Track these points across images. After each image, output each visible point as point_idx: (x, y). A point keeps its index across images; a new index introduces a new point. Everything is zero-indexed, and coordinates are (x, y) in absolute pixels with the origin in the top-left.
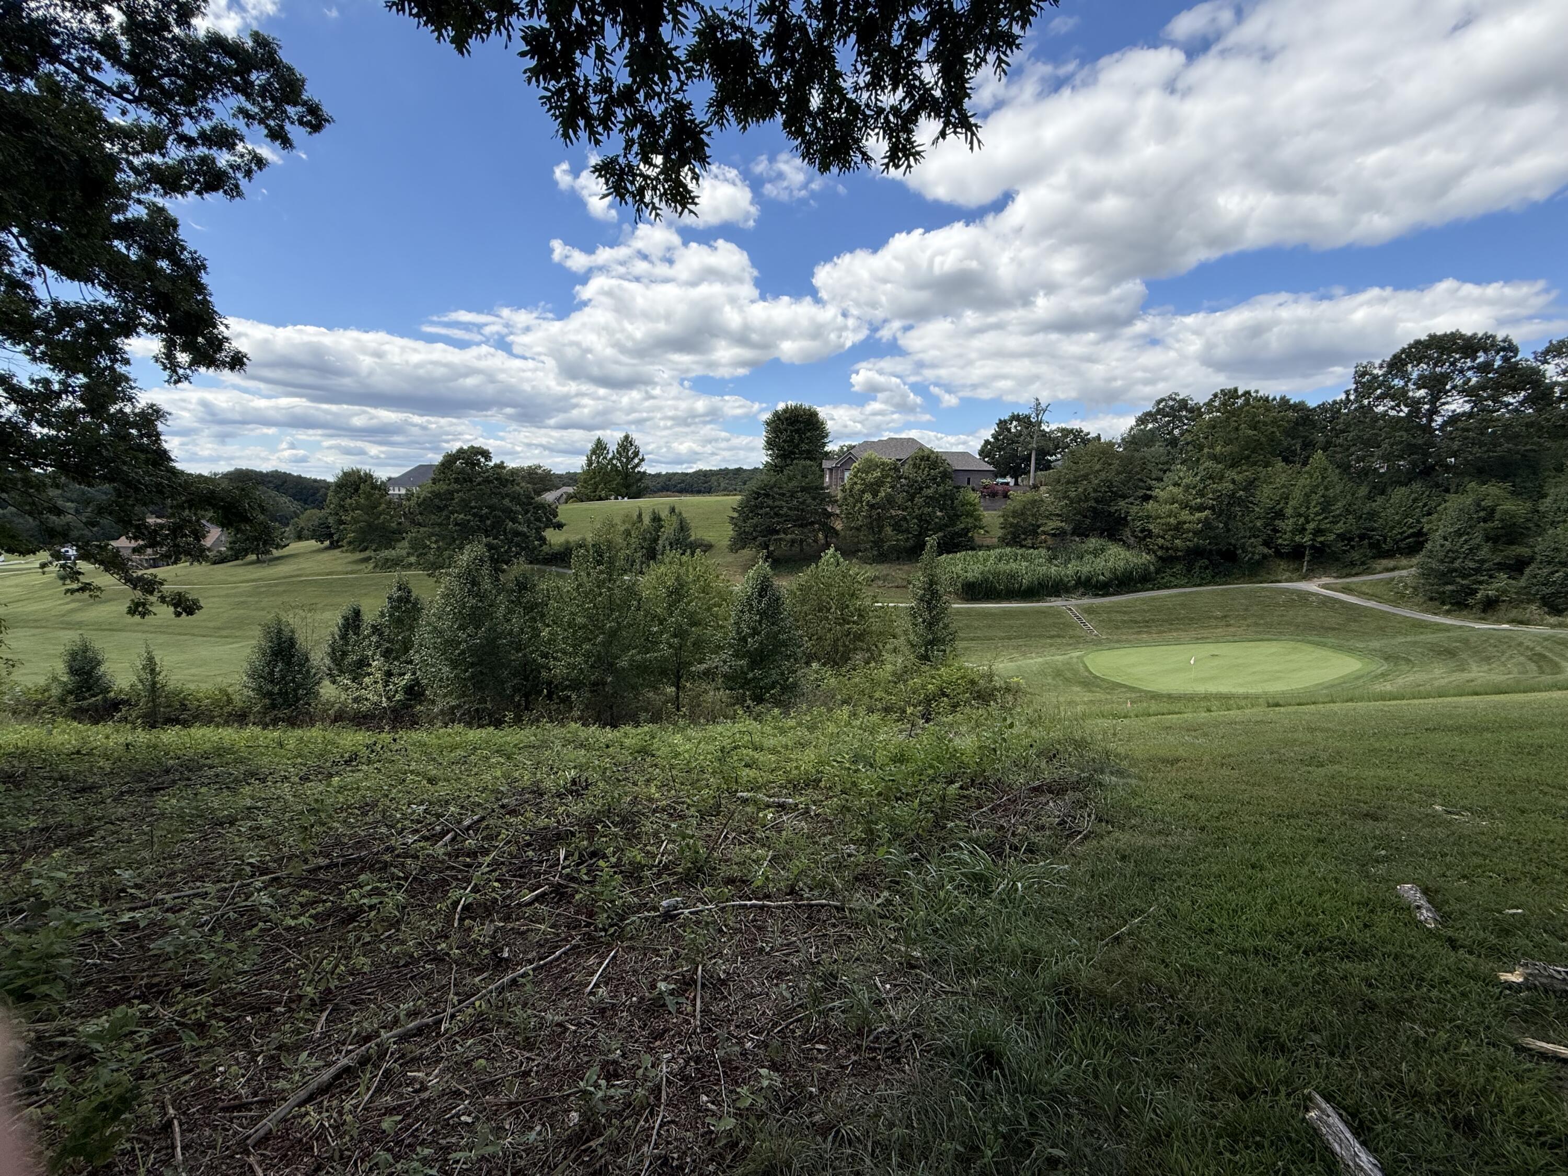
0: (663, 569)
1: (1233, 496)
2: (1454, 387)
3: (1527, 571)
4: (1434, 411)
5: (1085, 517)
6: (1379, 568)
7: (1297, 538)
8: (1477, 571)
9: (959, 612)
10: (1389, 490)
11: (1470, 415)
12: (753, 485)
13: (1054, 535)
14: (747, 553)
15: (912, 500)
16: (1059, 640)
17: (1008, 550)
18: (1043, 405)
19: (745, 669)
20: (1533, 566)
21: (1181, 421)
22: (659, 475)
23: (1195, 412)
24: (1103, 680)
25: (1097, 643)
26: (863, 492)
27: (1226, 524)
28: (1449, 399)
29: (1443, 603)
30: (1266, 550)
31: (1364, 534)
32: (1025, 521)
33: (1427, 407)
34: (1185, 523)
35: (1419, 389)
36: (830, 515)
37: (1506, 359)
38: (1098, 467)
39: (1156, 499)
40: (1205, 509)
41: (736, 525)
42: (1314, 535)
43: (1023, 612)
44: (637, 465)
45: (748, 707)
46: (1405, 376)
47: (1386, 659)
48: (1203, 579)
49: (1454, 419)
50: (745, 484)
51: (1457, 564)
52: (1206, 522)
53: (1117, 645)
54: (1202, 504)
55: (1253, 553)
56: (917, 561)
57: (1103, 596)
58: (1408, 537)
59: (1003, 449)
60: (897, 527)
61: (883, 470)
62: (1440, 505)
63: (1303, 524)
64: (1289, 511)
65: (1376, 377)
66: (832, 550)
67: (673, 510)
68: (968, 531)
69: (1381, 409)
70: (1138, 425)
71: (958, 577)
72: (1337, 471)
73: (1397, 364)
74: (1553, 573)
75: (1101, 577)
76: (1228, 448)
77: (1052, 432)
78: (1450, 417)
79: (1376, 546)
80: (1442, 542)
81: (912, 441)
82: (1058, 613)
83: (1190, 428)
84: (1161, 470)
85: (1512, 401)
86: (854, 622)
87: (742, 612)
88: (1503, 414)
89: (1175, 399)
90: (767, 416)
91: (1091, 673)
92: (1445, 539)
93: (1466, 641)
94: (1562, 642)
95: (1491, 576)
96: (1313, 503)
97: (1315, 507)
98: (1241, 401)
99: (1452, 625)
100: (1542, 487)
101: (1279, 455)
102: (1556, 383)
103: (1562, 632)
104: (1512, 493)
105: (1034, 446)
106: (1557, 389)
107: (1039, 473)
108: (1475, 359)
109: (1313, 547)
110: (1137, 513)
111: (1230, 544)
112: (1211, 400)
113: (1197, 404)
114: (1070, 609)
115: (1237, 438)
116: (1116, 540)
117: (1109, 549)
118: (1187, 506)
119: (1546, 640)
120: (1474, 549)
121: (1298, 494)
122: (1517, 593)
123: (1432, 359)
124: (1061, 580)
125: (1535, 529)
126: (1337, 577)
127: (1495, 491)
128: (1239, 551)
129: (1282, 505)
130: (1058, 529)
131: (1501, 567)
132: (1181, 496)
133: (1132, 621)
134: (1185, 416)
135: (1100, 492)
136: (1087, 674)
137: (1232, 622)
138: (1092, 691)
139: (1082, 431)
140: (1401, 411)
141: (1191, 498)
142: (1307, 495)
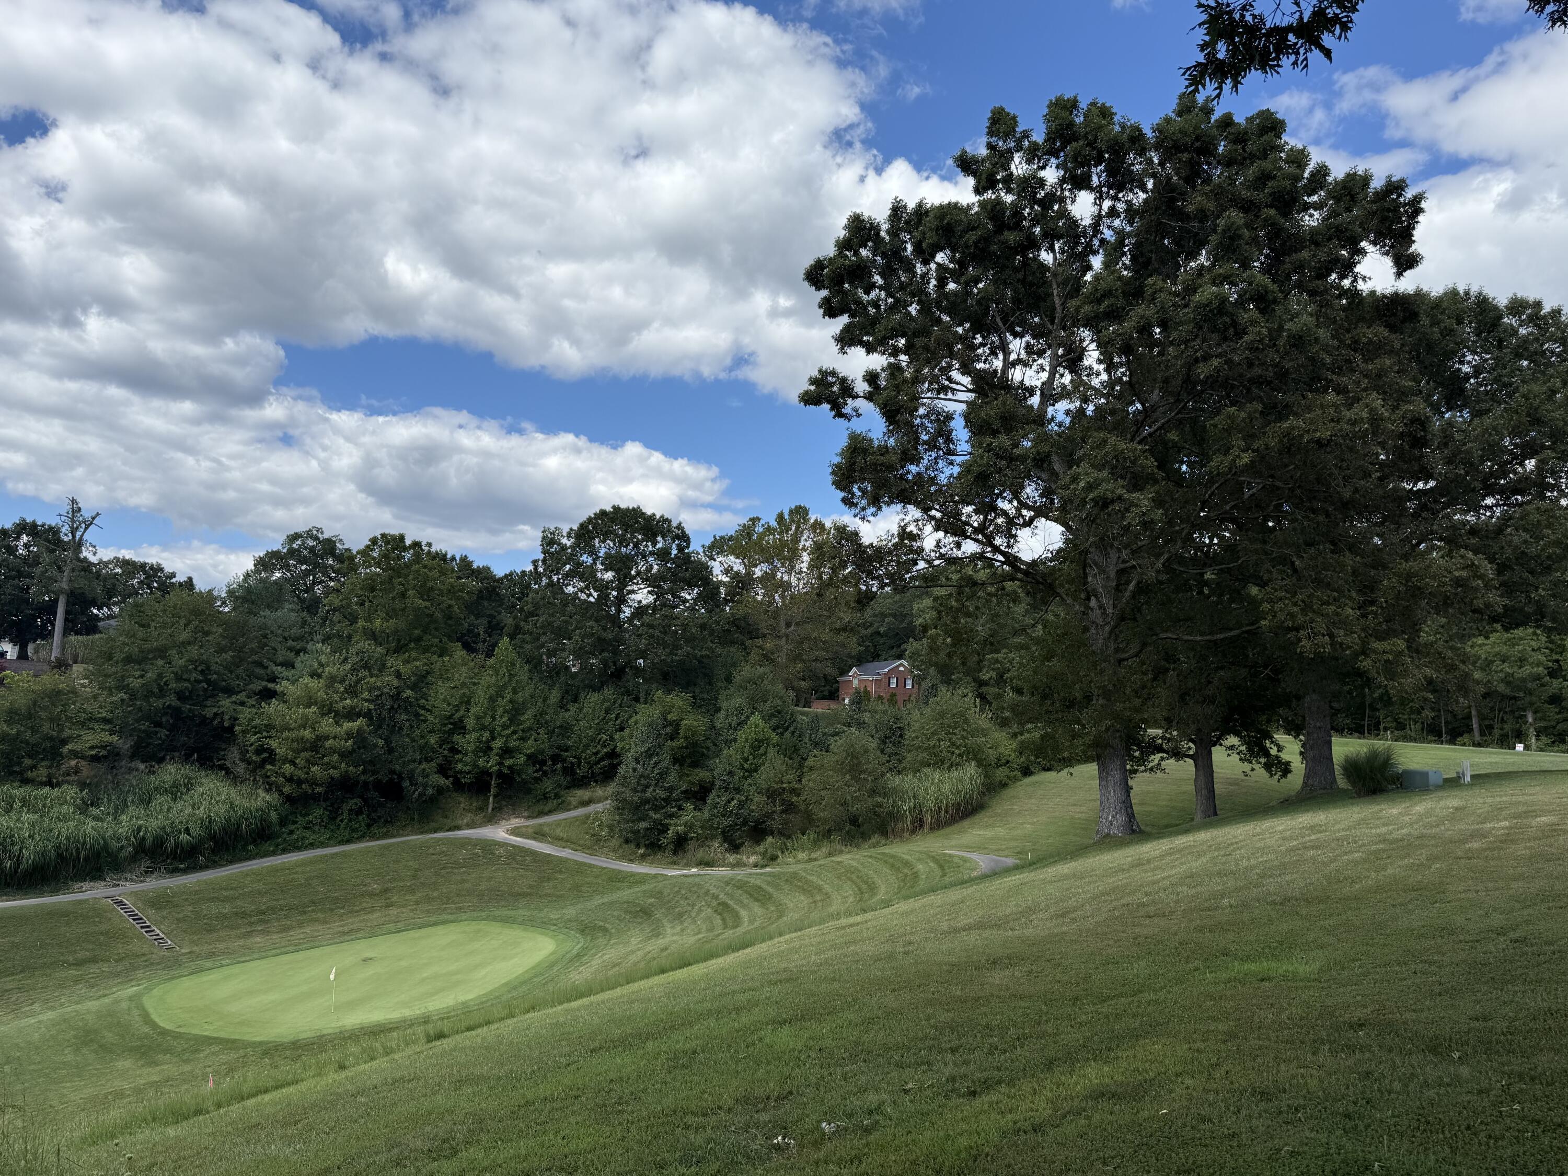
1: (397, 696)
2: (638, 573)
3: (709, 800)
4: (621, 600)
5: (158, 724)
6: (574, 802)
7: (481, 762)
8: (667, 800)
10: (582, 696)
11: (653, 608)
13: (95, 759)
16: (94, 969)
18: (86, 514)
20: (714, 793)
21: (326, 574)
23: (346, 560)
24: (178, 1036)
25: (171, 965)
27: (387, 741)
28: (635, 587)
29: (638, 846)
30: (442, 781)
31: (558, 756)
32: (34, 730)
33: (615, 593)
34: (327, 738)
35: (606, 570)
37: (681, 549)
38: (184, 636)
39: (281, 696)
40: (359, 715)
42: (501, 756)
46: (593, 552)
47: (582, 932)
48: (354, 830)
49: (640, 611)
51: (648, 794)
52: (359, 738)
53: (208, 964)
54: (353, 708)
55: (425, 786)
57: (185, 871)
58: (602, 759)
62: (631, 717)
63: (488, 741)
64: (470, 723)
65: (564, 548)
69: (570, 590)
70: (257, 571)
72: (527, 667)
73: (585, 536)
74: (729, 801)
75: (184, 837)
76: (392, 623)
77: (103, 564)
78: (637, 609)
79: (569, 771)
80: (633, 765)
82: (95, 913)
83: (339, 586)
84: (291, 649)
85: (688, 597)
88: (682, 611)
89: (316, 538)
91: (154, 1025)
92: (637, 761)
93: (659, 895)
94: (741, 885)
95: (680, 808)
96: (500, 711)
97: (501, 717)
98: (408, 555)
99: (647, 874)
100: (716, 699)
101: (458, 640)
102: (721, 582)
103: (740, 873)
104: (694, 705)
105: (65, 586)
106: (722, 590)
107: (72, 638)
108: (655, 543)
109: (500, 774)
110: (252, 720)
111: (393, 772)
112: (368, 547)
113: (348, 550)
114: (120, 903)
115: (403, 610)
116: (212, 768)
117: (201, 785)
118: (330, 711)
119: (727, 884)
120: (663, 774)
121: (481, 697)
122: (702, 827)
123: (617, 536)
124: (106, 847)
125: (713, 748)
126: (528, 817)
127: (679, 702)
128: (406, 783)
129: (462, 713)
130: (104, 747)
131: (689, 795)
132: (321, 694)
133: (236, 914)
134: (332, 567)
135: (188, 680)
136: (146, 1029)
137: (395, 899)
138: (156, 1064)
139: (162, 570)
140: (591, 595)
141: (336, 697)
142: (492, 700)
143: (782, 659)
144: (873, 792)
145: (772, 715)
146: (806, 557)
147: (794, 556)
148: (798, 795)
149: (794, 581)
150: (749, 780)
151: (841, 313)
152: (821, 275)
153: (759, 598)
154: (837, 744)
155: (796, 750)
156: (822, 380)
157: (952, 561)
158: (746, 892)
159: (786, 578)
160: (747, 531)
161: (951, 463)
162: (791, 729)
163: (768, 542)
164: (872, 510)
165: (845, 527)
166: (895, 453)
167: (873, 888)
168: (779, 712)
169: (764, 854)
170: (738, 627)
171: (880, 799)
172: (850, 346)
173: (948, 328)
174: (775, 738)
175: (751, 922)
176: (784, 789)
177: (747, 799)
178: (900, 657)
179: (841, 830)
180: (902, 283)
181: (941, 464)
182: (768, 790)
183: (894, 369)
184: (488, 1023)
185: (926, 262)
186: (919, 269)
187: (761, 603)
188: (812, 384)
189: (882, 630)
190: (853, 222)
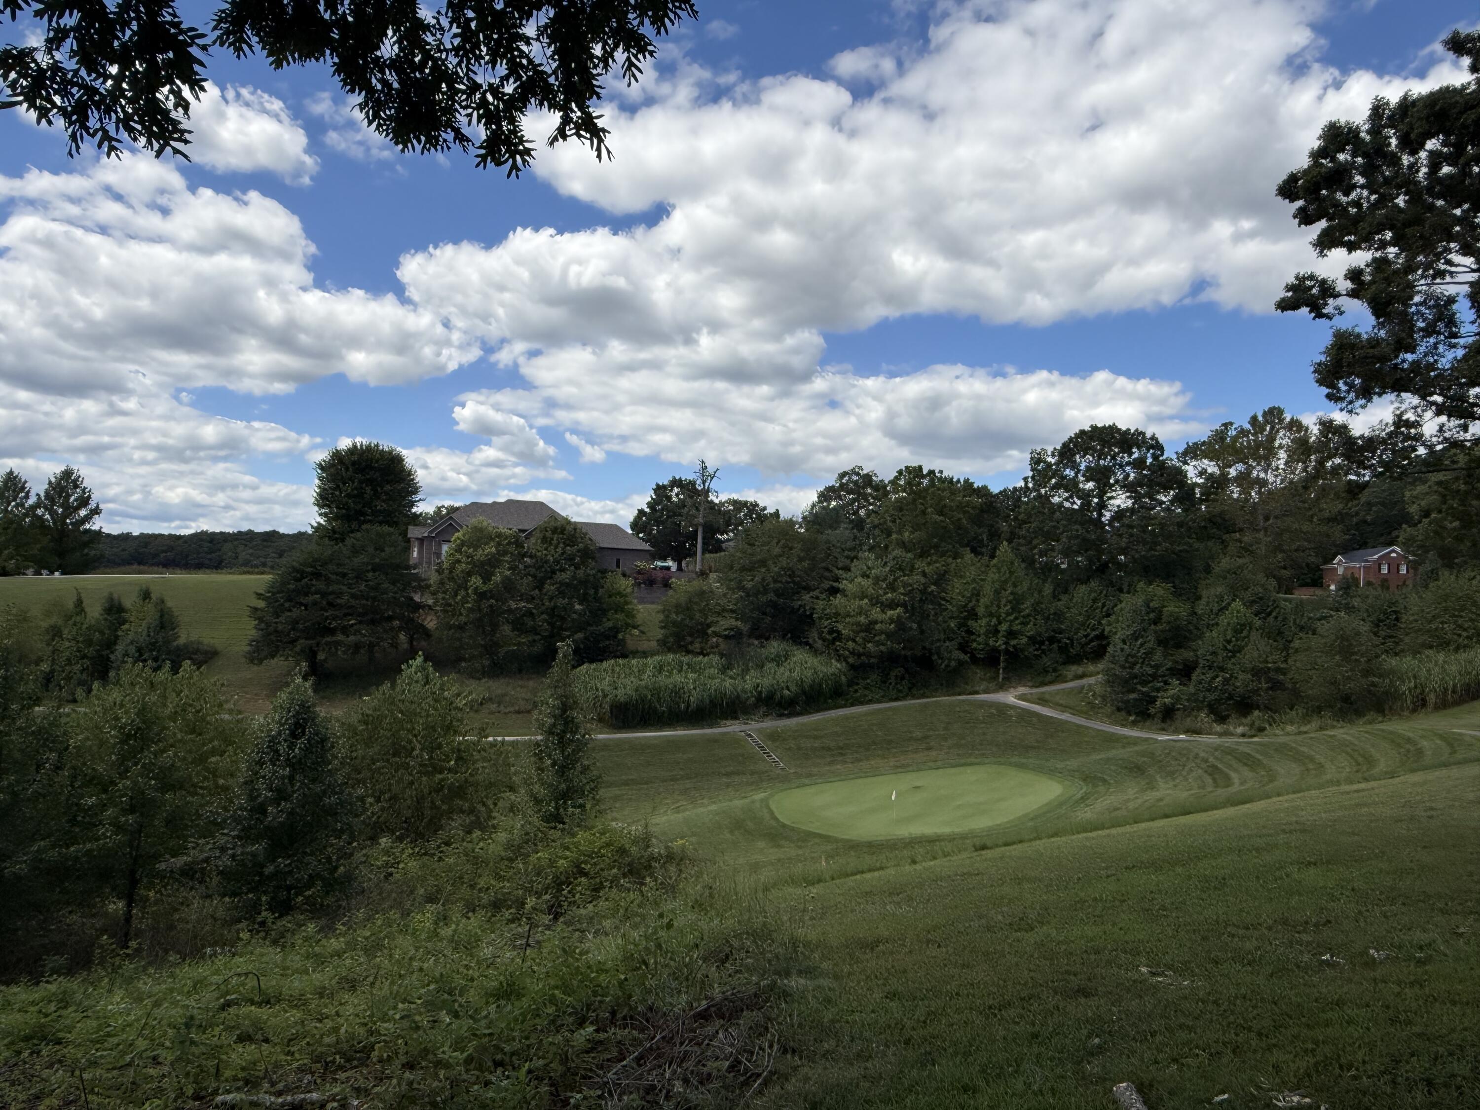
0: (115, 695)
1: (923, 592)
2: (1117, 481)
3: (1194, 677)
4: (1102, 506)
5: (765, 613)
6: (1070, 675)
7: (991, 642)
8: (1154, 677)
9: (606, 746)
10: (1071, 588)
11: (1132, 510)
12: (295, 558)
13: (727, 637)
14: (278, 664)
15: (540, 587)
16: (737, 779)
17: (670, 656)
18: (711, 470)
19: (261, 858)
20: (1198, 670)
21: (867, 500)
22: (126, 537)
23: (880, 488)
24: (793, 829)
25: (784, 780)
26: (469, 574)
27: (920, 625)
28: (1114, 494)
29: (1129, 713)
30: (962, 656)
31: (1053, 637)
32: (691, 619)
33: (1096, 500)
34: (876, 622)
35: (1088, 481)
36: (418, 606)
37: (1155, 457)
38: (777, 551)
39: (843, 592)
40: (898, 606)
41: (261, 620)
42: (1006, 637)
43: (691, 743)
44: (87, 518)
45: (263, 924)
46: (1075, 466)
47: (1084, 780)
48: (900, 691)
49: (1120, 514)
50: (281, 556)
51: (1136, 670)
52: (898, 621)
53: (807, 781)
54: (893, 600)
55: (950, 659)
56: (544, 676)
57: (789, 716)
58: (1092, 641)
59: (663, 523)
60: (519, 626)
61: (499, 544)
62: (1116, 605)
63: (996, 625)
64: (981, 610)
65: (1049, 465)
66: (419, 660)
67: (146, 595)
68: (617, 632)
69: (1056, 500)
70: (820, 502)
71: (605, 696)
72: (1023, 565)
73: (1067, 452)
74: (1214, 678)
75: (786, 692)
76: (917, 534)
77: (722, 504)
78: (1116, 512)
79: (1064, 650)
80: (1121, 645)
81: (541, 505)
82: (735, 742)
83: (876, 509)
84: (847, 557)
85: (1164, 499)
86: (450, 770)
87: (260, 763)
88: (1159, 512)
89: (858, 474)
90: (322, 456)
91: (776, 819)
92: (1124, 642)
93: (1152, 756)
94: (1230, 751)
95: (1166, 683)
96: (1004, 601)
97: (1005, 605)
98: (925, 482)
99: (1138, 738)
100: (1196, 588)
101: (967, 545)
102: (1196, 485)
103: (1228, 741)
104: (1173, 594)
105: (701, 520)
106: (1197, 491)
107: (707, 556)
108: (1130, 454)
109: (1007, 652)
110: (824, 609)
111: (924, 648)
112: (896, 477)
113: (882, 481)
114: (750, 736)
115: (924, 524)
116: (800, 643)
117: (794, 656)
118: (877, 603)
119: (1216, 750)
120: (1149, 654)
121: (988, 590)
122: (1188, 700)
123: (1095, 450)
124: (738, 697)
125: (1195, 632)
126: (1031, 687)
127: (1160, 592)
128: (935, 657)
129: (974, 602)
130: (732, 629)
131: (1173, 672)
132: (871, 591)
133: (823, 748)
134: (870, 495)
135: (781, 582)
136: (773, 823)
137: (932, 744)
138: (779, 846)
139: (757, 505)
140: (1075, 503)
141: (881, 592)
142: (997, 592)
143: (1262, 550)
144: (1367, 673)
145: (1253, 602)
146: (1283, 455)
147: (1271, 452)
148: (1284, 674)
149: (1271, 478)
150: (1233, 660)
151: (1319, 219)
152: (1295, 187)
153: (1235, 496)
154: (1323, 628)
155: (1280, 633)
156: (1299, 285)
157: (1455, 444)
158: (1235, 758)
159: (1262, 475)
160: (1220, 436)
161: (1454, 346)
162: (1274, 614)
163: (1242, 444)
164: (1362, 402)
165: (1331, 421)
166: (1388, 344)
167: (1370, 762)
168: (1261, 599)
169: (1252, 726)
170: (1214, 524)
171: (1376, 679)
172: (1329, 248)
173: (1443, 211)
174: (1258, 622)
175: (1242, 784)
176: (1269, 668)
177: (1231, 676)
178: (1390, 544)
179: (1331, 707)
180: (1386, 178)
181: (1441, 349)
182: (1253, 669)
183: (1380, 264)
184: (1021, 842)
185: (1414, 152)
186: (1406, 160)
187: (1238, 500)
188: (1288, 291)
189: (1369, 518)
190: (1329, 130)
